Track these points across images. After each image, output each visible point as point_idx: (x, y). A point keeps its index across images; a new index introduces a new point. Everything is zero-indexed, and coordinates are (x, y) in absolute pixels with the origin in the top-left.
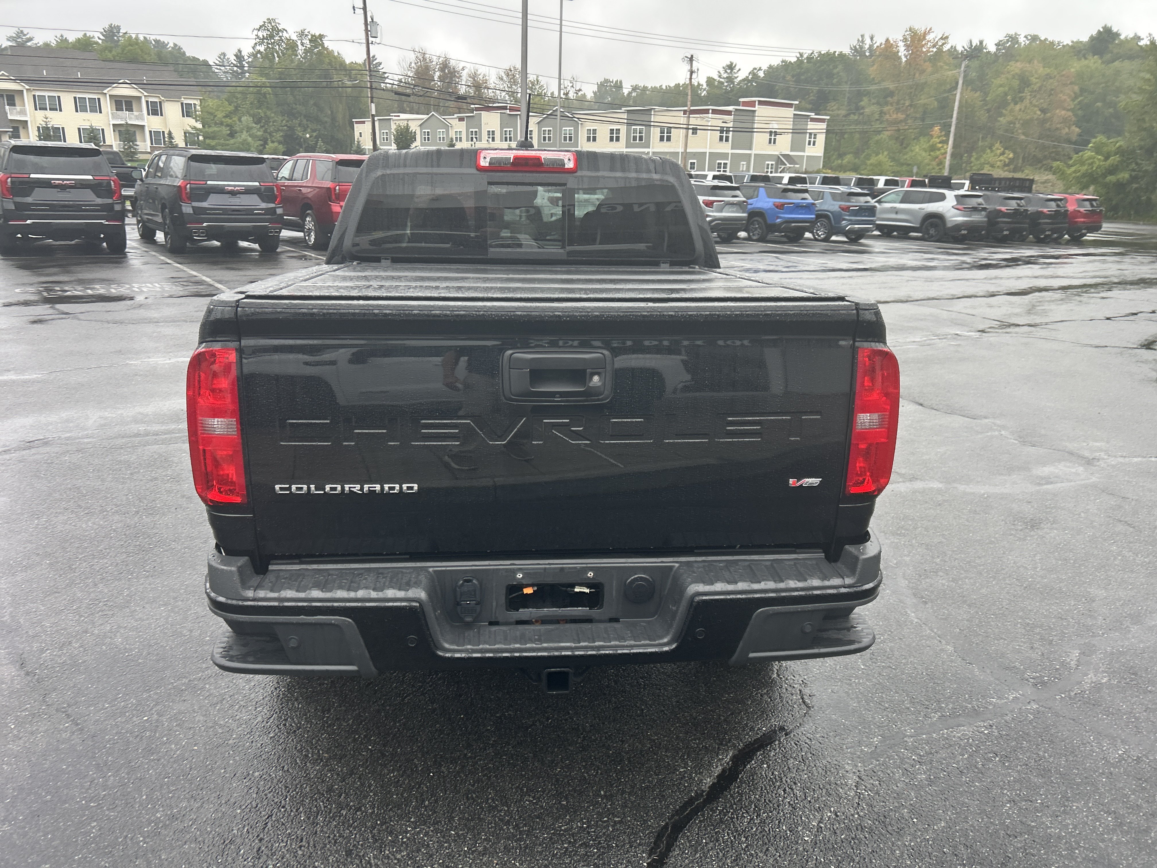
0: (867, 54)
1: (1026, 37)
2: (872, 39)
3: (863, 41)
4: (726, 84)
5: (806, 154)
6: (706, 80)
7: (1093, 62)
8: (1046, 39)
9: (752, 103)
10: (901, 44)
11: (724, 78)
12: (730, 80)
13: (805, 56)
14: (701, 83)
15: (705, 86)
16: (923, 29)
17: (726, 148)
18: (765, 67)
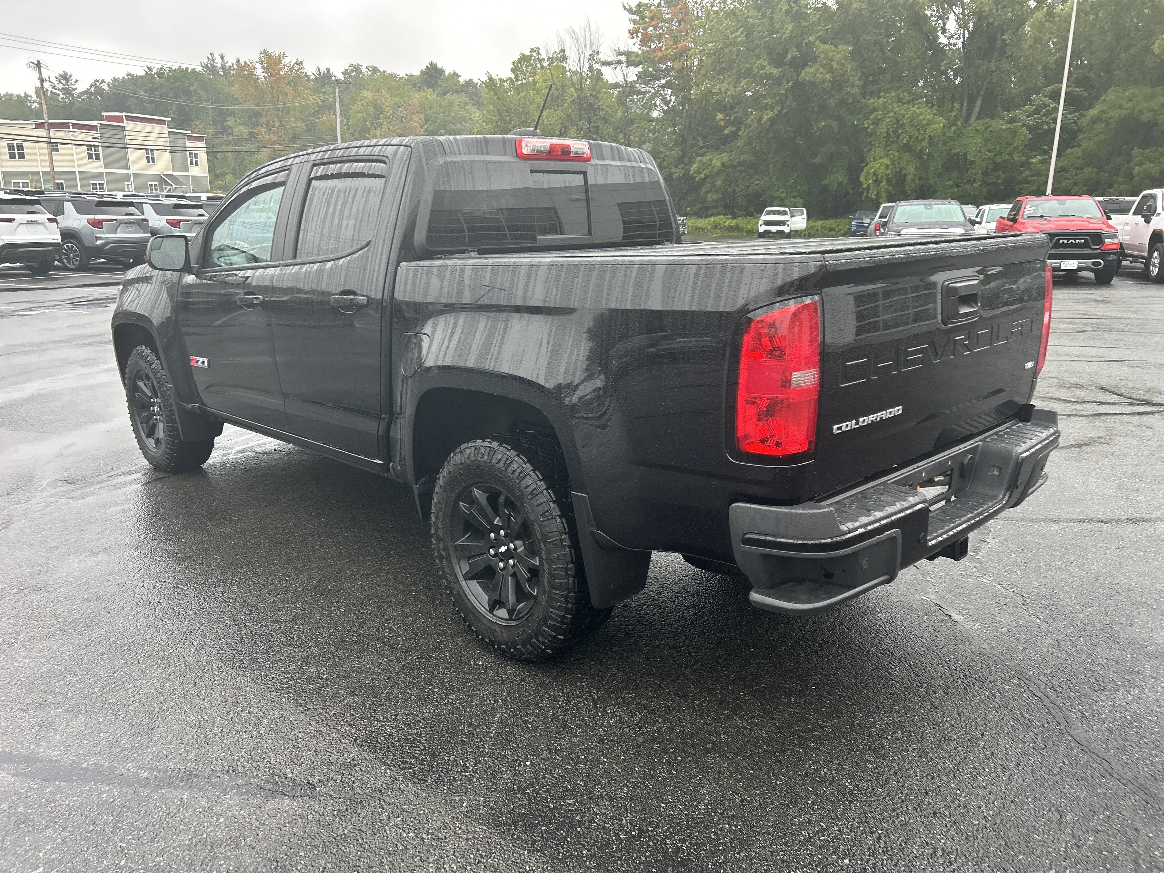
0: (221, 73)
1: (367, 68)
2: (222, 58)
3: (213, 60)
4: (62, 96)
5: (190, 174)
6: (34, 90)
7: (429, 94)
8: (385, 71)
9: (120, 119)
10: (258, 66)
11: (59, 89)
12: (68, 92)
13: (154, 71)
14: (29, 93)
15: (34, 98)
16: (277, 53)
17: (97, 167)
18: (108, 79)
